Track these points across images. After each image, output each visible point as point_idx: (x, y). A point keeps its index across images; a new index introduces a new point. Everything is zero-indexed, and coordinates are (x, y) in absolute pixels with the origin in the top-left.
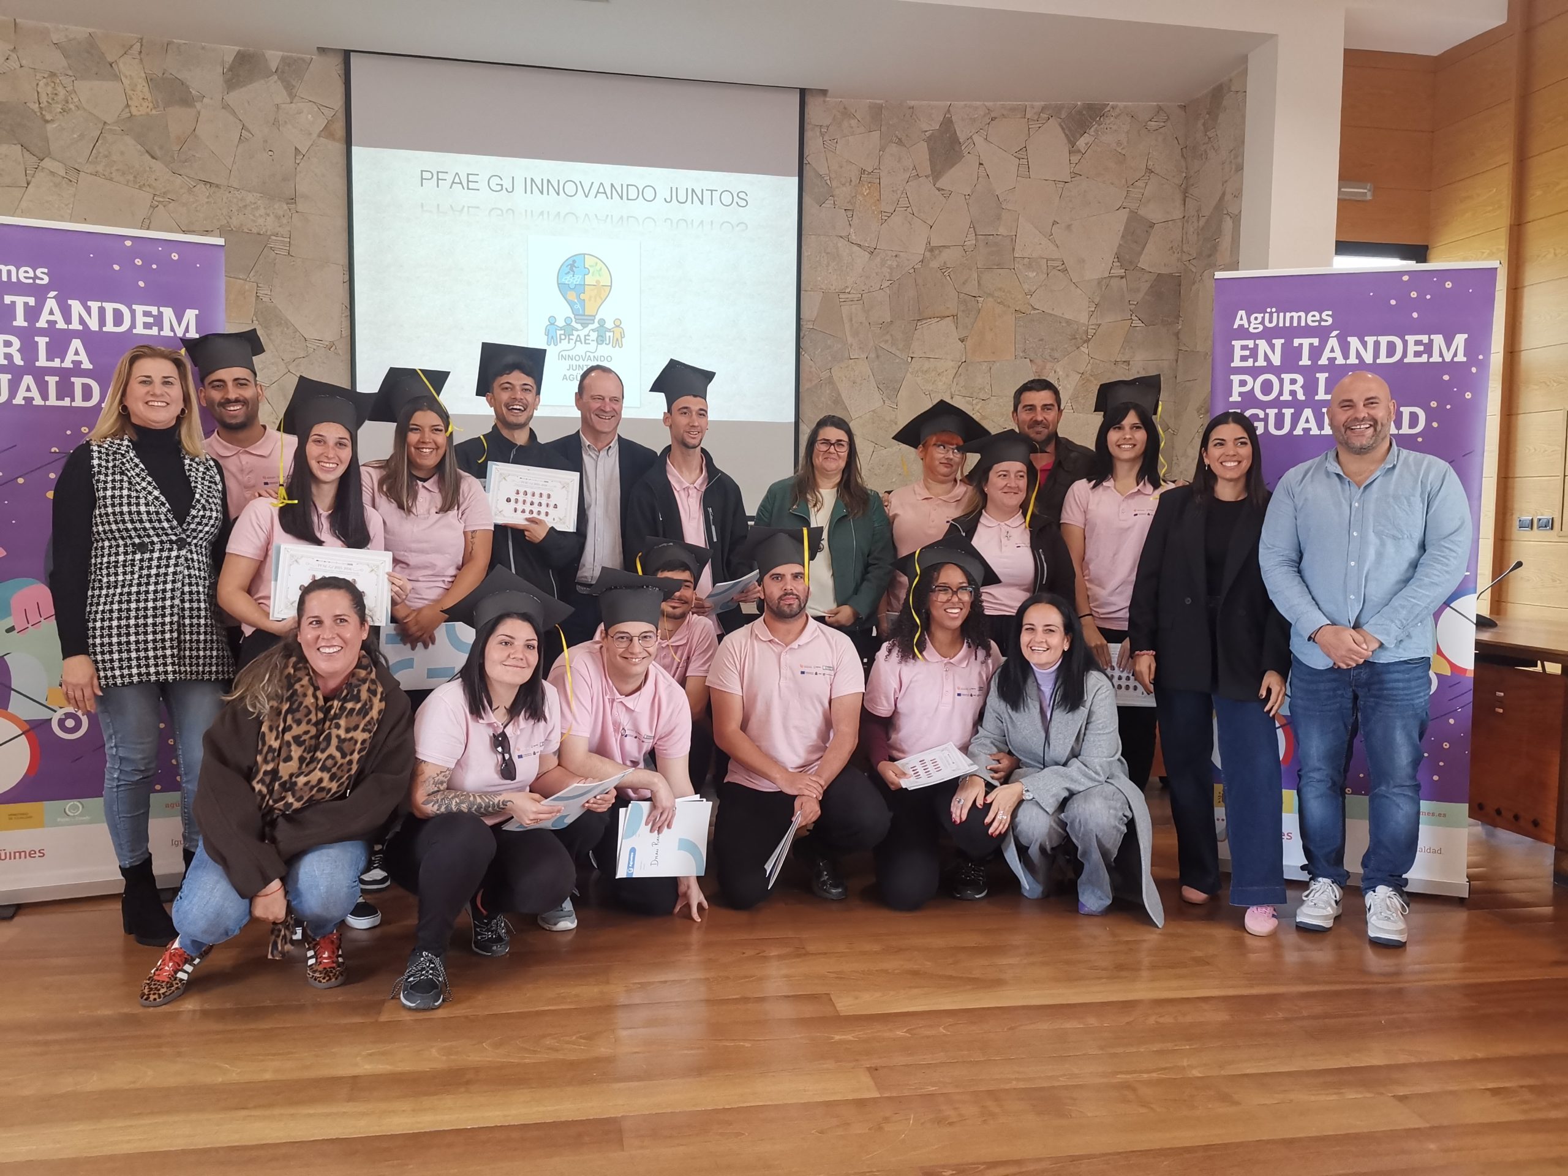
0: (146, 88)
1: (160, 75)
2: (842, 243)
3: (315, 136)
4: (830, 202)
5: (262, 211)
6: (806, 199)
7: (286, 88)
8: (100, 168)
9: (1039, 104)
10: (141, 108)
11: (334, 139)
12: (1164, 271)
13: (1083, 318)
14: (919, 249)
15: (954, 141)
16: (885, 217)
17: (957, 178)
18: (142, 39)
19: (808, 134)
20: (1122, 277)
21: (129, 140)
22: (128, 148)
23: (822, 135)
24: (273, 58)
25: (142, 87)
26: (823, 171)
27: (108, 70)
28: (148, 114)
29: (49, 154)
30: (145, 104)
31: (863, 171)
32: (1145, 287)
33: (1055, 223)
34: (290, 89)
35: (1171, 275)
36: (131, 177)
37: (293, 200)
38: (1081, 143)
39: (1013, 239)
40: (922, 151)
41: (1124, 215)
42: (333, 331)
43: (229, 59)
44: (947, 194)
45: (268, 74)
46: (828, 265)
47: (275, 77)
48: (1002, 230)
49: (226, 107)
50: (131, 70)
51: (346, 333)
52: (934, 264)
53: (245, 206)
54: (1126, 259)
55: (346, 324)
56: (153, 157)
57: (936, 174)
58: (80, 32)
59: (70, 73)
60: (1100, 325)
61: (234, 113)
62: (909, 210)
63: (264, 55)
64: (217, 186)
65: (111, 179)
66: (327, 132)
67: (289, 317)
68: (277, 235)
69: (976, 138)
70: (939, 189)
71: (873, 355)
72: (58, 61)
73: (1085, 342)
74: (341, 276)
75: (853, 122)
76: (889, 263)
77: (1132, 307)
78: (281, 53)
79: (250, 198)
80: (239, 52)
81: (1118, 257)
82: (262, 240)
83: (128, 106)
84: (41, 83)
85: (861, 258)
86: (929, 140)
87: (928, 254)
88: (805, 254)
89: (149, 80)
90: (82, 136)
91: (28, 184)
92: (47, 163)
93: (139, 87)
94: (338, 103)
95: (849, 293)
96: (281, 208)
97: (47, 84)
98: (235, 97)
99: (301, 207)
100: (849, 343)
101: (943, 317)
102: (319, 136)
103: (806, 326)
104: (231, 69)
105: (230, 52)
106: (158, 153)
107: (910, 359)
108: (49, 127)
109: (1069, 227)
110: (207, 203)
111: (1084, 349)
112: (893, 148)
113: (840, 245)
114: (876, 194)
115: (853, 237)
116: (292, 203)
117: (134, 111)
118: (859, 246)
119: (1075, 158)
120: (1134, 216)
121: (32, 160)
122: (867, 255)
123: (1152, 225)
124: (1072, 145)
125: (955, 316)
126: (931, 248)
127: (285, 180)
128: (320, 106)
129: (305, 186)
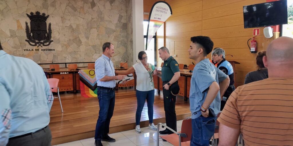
2: (79, 18)
4: (77, 11)
12: (125, 22)
13: (114, 29)
14: (91, 18)
15: (94, 3)
16: (85, 14)
17: (95, 8)
20: (119, 23)
26: (75, 6)
31: (81, 7)
32: (122, 24)
33: (109, 15)
35: (125, 23)
38: (112, 5)
39: (104, 17)
40: (90, 5)
41: (118, 15)
44: (94, 11)
46: (77, 20)
48: (102, 16)
52: (93, 21)
54: (119, 20)
57: (92, 8)
60: (116, 30)
62: (89, 13)
69: (98, 3)
71: (85, 33)
76: (86, 20)
77: (121, 27)
81: (118, 20)
85: (82, 19)
86: (91, 3)
95: (80, 24)
100: (81, 31)
107: (90, 34)
109: (111, 16)
111: (115, 33)
112: (85, 4)
114: (84, 10)
115: (80, 16)
119: (112, 7)
120: (120, 15)
123: (122, 16)
124: (111, 5)
125: (96, 28)
126: (92, 18)
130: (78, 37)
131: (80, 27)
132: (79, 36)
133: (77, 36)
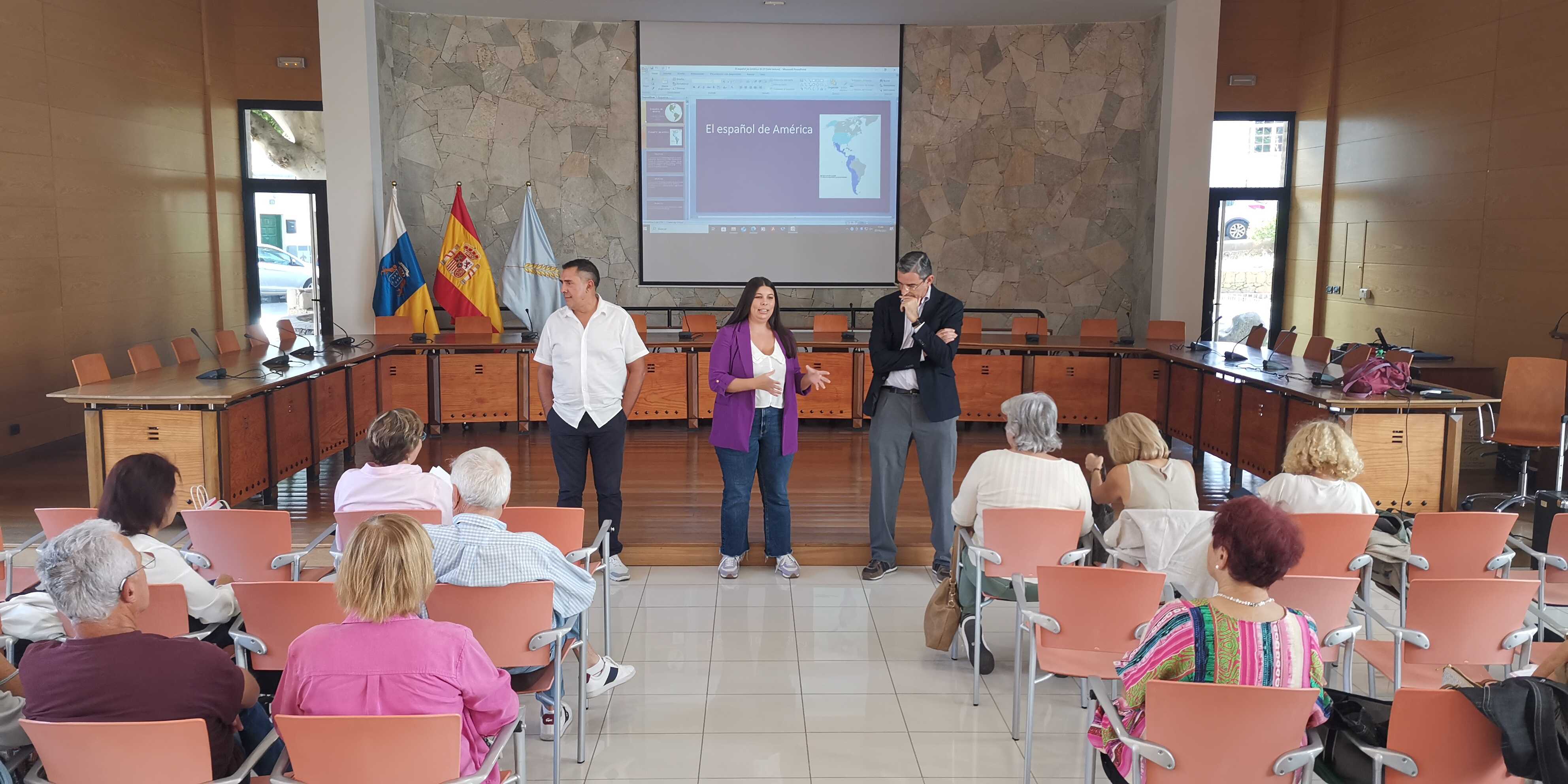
0: (532, 49)
1: (539, 41)
2: (926, 116)
3: (620, 69)
4: (919, 90)
5: (592, 114)
6: (904, 89)
7: (604, 42)
8: (509, 95)
9: (1050, 25)
10: (529, 60)
11: (631, 70)
12: (1130, 128)
13: (1078, 158)
14: (975, 117)
15: (997, 50)
16: (953, 98)
17: (999, 72)
18: (529, 21)
19: (905, 49)
20: (1103, 132)
21: (524, 78)
22: (524, 84)
23: (914, 49)
24: (598, 25)
25: (530, 48)
26: (915, 70)
27: (513, 41)
28: (533, 63)
29: (484, 90)
30: (532, 58)
31: (939, 70)
32: (1117, 138)
33: (1060, 99)
34: (607, 43)
35: (1134, 131)
36: (525, 99)
37: (608, 107)
38: (1077, 49)
39: (1033, 109)
40: (976, 57)
41: (1104, 93)
42: (630, 178)
43: (575, 28)
44: (991, 83)
45: (595, 35)
46: (917, 128)
47: (599, 37)
48: (1028, 104)
49: (573, 56)
50: (524, 39)
51: (636, 180)
52: (984, 126)
53: (583, 112)
54: (1106, 120)
55: (636, 175)
56: (536, 87)
57: (985, 71)
58: (497, 20)
59: (493, 43)
60: (1088, 163)
61: (577, 59)
62: (968, 93)
63: (593, 24)
64: (570, 101)
65: (515, 101)
66: (626, 66)
67: (607, 173)
68: (600, 127)
69: (1011, 48)
70: (986, 80)
71: (945, 183)
72: (487, 38)
73: (1079, 172)
74: (633, 148)
75: (934, 40)
76: (956, 126)
77: (1109, 151)
78: (602, 23)
79: (586, 106)
80: (579, 24)
81: (1100, 120)
82: (592, 131)
83: (523, 59)
84: (479, 51)
85: (938, 124)
86: (980, 50)
87: (980, 120)
88: (903, 122)
89: (534, 44)
90: (500, 79)
91: (474, 107)
92: (483, 94)
93: (528, 49)
94: (633, 49)
95: (930, 145)
96: (602, 111)
97: (482, 51)
98: (578, 50)
99: (614, 110)
100: (931, 175)
101: (988, 159)
102: (622, 68)
103: (903, 167)
104: (576, 33)
105: (574, 24)
106: (539, 84)
107: (968, 185)
108: (485, 74)
109: (1069, 102)
110: (565, 111)
111: (1079, 178)
112: (958, 56)
113: (925, 116)
114: (948, 84)
115: (933, 111)
116: (608, 108)
117: (526, 63)
118: (937, 116)
119: (1073, 59)
120: (1110, 93)
121: (475, 93)
122: (942, 122)
123: (1122, 99)
124: (1071, 50)
125: (997, 158)
126: (981, 117)
127: (605, 94)
128: (623, 52)
129: (614, 97)
133: (915, 196)
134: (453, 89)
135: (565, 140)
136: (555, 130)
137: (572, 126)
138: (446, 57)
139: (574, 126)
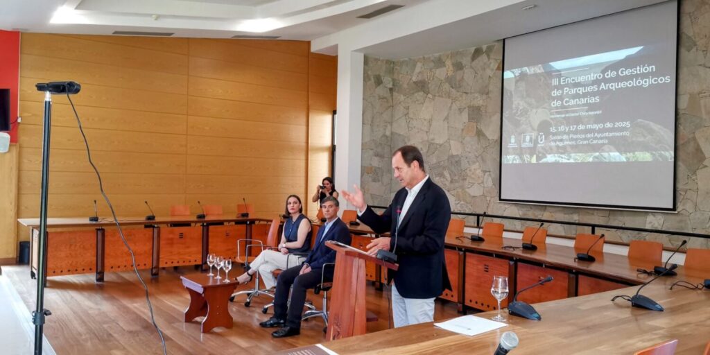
0: (452, 67)
1: (455, 62)
2: (700, 68)
3: (494, 70)
4: (694, 49)
5: (479, 99)
8: (440, 94)
10: (450, 74)
11: (499, 71)
18: (451, 52)
22: (446, 86)
24: (484, 47)
27: (443, 64)
28: (452, 75)
30: (451, 72)
34: (488, 56)
36: (447, 95)
37: (487, 93)
42: (497, 136)
43: (473, 52)
45: (483, 53)
46: (693, 80)
47: (485, 54)
49: (471, 67)
50: (449, 63)
53: (475, 98)
56: (453, 88)
58: (437, 55)
59: (435, 68)
61: (473, 69)
63: (482, 47)
64: (468, 93)
65: (443, 97)
66: (498, 69)
67: (485, 133)
68: (483, 106)
72: (432, 65)
74: (499, 117)
78: (487, 45)
79: (476, 95)
80: (475, 49)
82: (478, 109)
83: (447, 74)
84: (428, 73)
89: (453, 64)
90: (436, 86)
91: (424, 102)
92: (429, 95)
93: (450, 68)
94: (501, 58)
96: (484, 97)
97: (430, 73)
98: (474, 64)
99: (490, 95)
104: (473, 55)
105: (472, 50)
106: (454, 86)
108: (430, 85)
110: (466, 99)
121: (425, 95)
127: (486, 87)
128: (496, 60)
129: (491, 88)
130: (694, 139)
131: (702, 102)
132: (697, 135)
133: (692, 136)
134: (416, 94)
135: (465, 116)
136: (460, 110)
137: (468, 107)
138: (414, 79)
139: (469, 107)
